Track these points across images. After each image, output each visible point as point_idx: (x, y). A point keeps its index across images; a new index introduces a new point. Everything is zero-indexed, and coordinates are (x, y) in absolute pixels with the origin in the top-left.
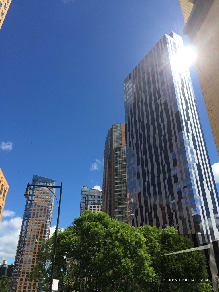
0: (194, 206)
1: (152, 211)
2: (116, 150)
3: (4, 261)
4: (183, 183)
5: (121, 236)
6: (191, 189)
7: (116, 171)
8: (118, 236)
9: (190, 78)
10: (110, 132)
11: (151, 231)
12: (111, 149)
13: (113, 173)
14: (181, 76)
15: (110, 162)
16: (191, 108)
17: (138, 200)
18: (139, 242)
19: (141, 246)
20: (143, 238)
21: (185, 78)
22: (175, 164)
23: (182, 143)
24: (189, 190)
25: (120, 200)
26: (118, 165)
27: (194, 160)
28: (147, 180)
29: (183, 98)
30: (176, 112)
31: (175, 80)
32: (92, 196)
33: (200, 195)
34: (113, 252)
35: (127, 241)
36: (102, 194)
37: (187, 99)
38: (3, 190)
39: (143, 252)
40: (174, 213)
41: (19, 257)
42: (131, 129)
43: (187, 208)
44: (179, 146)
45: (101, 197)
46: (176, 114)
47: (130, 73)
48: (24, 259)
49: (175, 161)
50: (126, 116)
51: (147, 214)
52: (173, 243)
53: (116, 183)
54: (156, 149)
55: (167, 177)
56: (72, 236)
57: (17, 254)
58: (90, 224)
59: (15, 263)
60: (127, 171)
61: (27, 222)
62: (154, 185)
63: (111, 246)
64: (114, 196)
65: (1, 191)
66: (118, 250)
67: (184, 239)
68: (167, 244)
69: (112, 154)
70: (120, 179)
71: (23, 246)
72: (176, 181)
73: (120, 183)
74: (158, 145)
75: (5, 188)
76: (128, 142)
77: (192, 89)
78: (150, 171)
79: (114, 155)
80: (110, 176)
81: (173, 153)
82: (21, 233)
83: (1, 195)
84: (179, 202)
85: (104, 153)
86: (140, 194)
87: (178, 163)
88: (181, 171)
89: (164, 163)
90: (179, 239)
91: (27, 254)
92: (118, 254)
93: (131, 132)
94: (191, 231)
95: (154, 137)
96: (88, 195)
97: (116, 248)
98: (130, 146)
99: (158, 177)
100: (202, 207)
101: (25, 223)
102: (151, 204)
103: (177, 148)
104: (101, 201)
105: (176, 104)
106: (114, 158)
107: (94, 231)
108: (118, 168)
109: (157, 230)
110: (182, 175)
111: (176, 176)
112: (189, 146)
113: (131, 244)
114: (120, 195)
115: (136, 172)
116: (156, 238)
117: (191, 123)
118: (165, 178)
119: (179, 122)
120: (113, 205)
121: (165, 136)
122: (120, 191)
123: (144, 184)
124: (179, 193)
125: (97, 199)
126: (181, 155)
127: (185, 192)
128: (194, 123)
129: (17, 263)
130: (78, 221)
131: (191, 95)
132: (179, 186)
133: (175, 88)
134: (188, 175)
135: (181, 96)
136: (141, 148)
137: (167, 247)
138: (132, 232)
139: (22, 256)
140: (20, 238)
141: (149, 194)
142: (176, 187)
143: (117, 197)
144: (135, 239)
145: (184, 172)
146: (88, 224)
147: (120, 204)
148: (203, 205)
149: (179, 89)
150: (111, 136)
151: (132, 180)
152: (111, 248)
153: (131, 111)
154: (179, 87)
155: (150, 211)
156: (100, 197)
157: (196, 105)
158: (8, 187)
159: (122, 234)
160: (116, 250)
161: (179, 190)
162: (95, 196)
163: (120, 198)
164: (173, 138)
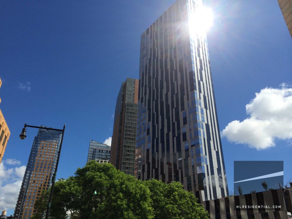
0: (200, 165)
1: (159, 168)
2: (128, 105)
3: (3, 212)
4: (191, 141)
5: (126, 188)
6: (199, 148)
7: (126, 127)
8: (122, 188)
9: (207, 39)
10: (123, 87)
11: (157, 185)
12: (123, 104)
13: (123, 129)
14: (198, 36)
15: (121, 117)
16: (205, 69)
17: (145, 156)
18: (144, 195)
19: (145, 199)
20: (148, 191)
21: (201, 39)
22: (185, 123)
23: (194, 102)
24: (196, 149)
25: (128, 155)
26: (128, 120)
27: (203, 120)
28: (156, 137)
29: (198, 58)
30: (190, 72)
31: (191, 39)
32: (100, 150)
33: (206, 154)
34: (115, 204)
35: (132, 193)
36: (110, 149)
37: (201, 60)
38: (4, 137)
39: (147, 205)
40: (180, 171)
41: (19, 209)
42: (144, 85)
43: (193, 166)
44: (190, 105)
45: (110, 152)
46: (190, 73)
47: (148, 28)
48: (24, 211)
49: (185, 119)
50: (140, 72)
51: (154, 170)
52: (177, 198)
53: (126, 138)
54: (167, 106)
55: (176, 135)
56: (74, 186)
57: (17, 205)
58: (93, 174)
59: (15, 214)
60: (137, 126)
61: (30, 174)
62: (162, 142)
63: (113, 198)
64: (122, 151)
65: (1, 137)
66: (121, 202)
67: (188, 194)
68: (172, 198)
69: (124, 110)
70: (129, 135)
71: (24, 197)
72: (185, 139)
73: (129, 139)
74: (170, 103)
75: (6, 134)
76: (141, 97)
77: (207, 50)
78: (160, 128)
79: (125, 110)
80: (120, 131)
81: (184, 111)
82: (23, 184)
83: (1, 142)
84: (186, 159)
85: (116, 108)
86: (148, 150)
87: (188, 122)
88: (190, 130)
89: (174, 121)
90: (184, 194)
91: (28, 206)
92: (120, 207)
93: (144, 87)
94: (195, 189)
95: (167, 95)
96: (96, 149)
97: (119, 200)
98: (142, 102)
99: (168, 135)
100: (207, 166)
101: (28, 175)
102: (158, 160)
103: (188, 107)
104: (109, 156)
105: (191, 63)
106: (125, 113)
107: (98, 182)
108: (128, 124)
109: (163, 184)
110: (191, 133)
111: (185, 135)
112: (200, 106)
113: (135, 197)
114: (128, 151)
115: (146, 129)
116: (161, 192)
117: (203, 83)
118: (174, 136)
119: (192, 81)
120: (120, 160)
121: (177, 94)
122: (129, 147)
123: (153, 141)
124: (187, 150)
125: (104, 154)
126: (192, 114)
127: (192, 150)
128: (207, 84)
129: (17, 215)
130: (82, 171)
131: (206, 56)
132: (188, 144)
133: (191, 47)
134: (197, 134)
135: (196, 56)
136: (153, 104)
137: (172, 202)
138: (137, 184)
139: (22, 208)
140: (21, 189)
141: (157, 151)
142: (184, 145)
143: (125, 152)
144: (139, 191)
145: (193, 131)
146: (91, 174)
147: (128, 159)
148: (209, 164)
149: (195, 49)
150: (123, 91)
151: (141, 136)
152: (114, 200)
153: (146, 66)
154: (195, 47)
155: (157, 167)
156: (108, 152)
157: (209, 66)
158: (10, 134)
159: (126, 186)
160: (119, 202)
161: (187, 148)
162: (103, 151)
163: (128, 153)
164: (185, 97)
